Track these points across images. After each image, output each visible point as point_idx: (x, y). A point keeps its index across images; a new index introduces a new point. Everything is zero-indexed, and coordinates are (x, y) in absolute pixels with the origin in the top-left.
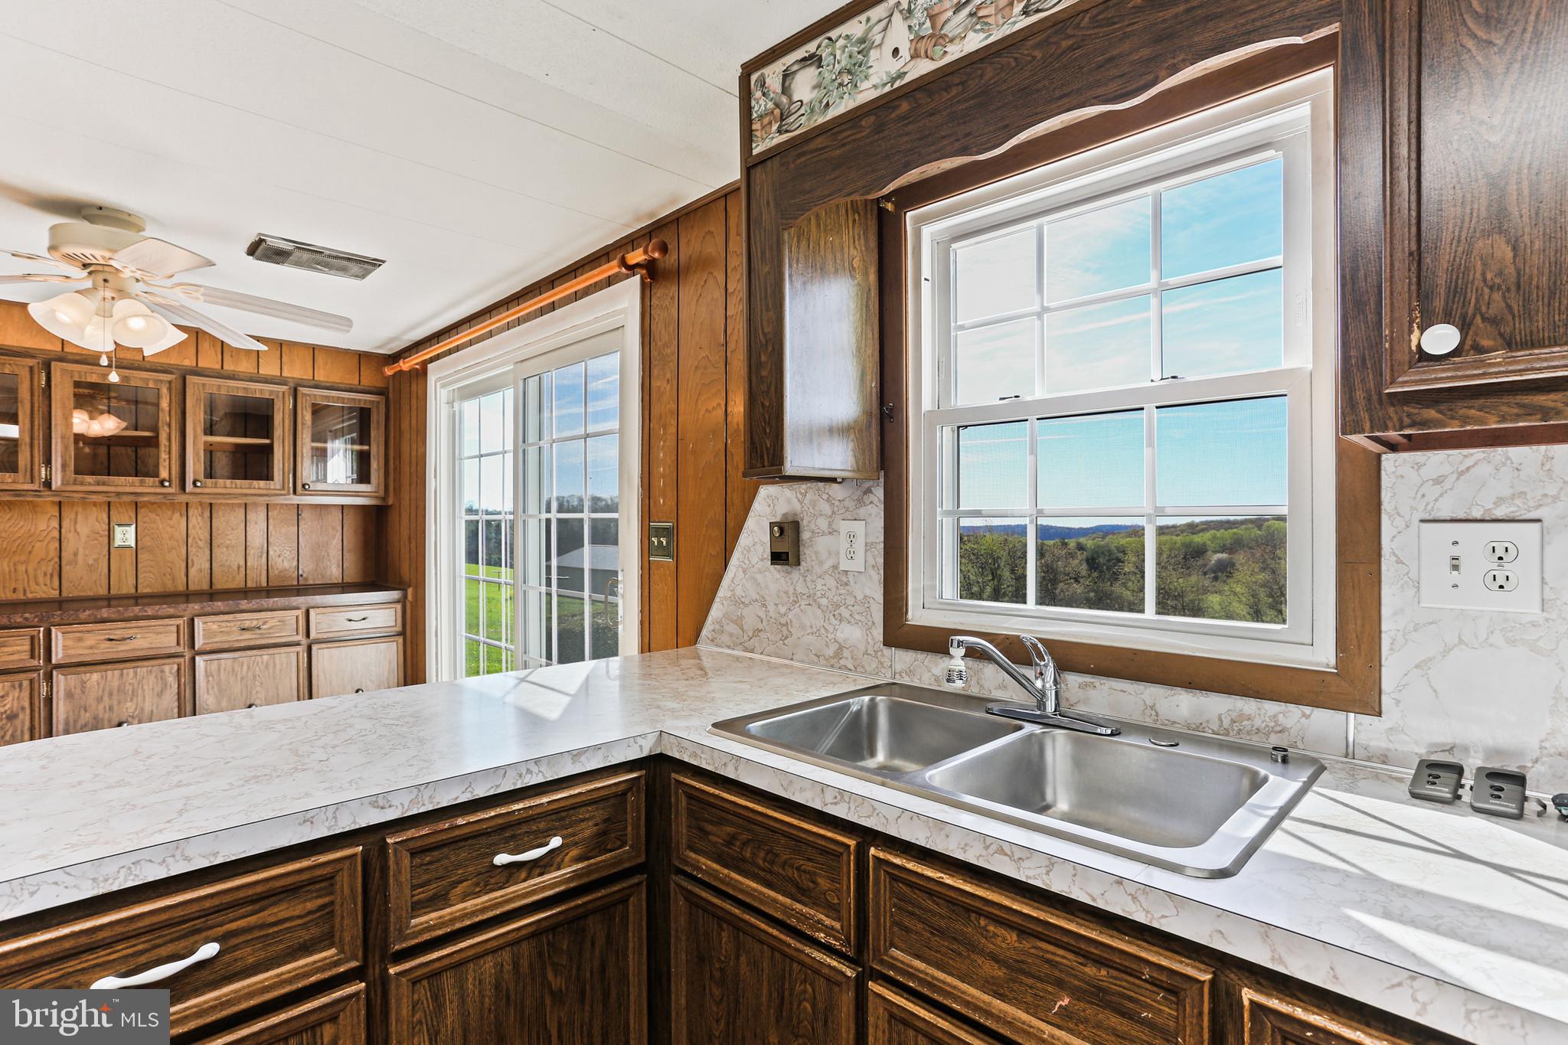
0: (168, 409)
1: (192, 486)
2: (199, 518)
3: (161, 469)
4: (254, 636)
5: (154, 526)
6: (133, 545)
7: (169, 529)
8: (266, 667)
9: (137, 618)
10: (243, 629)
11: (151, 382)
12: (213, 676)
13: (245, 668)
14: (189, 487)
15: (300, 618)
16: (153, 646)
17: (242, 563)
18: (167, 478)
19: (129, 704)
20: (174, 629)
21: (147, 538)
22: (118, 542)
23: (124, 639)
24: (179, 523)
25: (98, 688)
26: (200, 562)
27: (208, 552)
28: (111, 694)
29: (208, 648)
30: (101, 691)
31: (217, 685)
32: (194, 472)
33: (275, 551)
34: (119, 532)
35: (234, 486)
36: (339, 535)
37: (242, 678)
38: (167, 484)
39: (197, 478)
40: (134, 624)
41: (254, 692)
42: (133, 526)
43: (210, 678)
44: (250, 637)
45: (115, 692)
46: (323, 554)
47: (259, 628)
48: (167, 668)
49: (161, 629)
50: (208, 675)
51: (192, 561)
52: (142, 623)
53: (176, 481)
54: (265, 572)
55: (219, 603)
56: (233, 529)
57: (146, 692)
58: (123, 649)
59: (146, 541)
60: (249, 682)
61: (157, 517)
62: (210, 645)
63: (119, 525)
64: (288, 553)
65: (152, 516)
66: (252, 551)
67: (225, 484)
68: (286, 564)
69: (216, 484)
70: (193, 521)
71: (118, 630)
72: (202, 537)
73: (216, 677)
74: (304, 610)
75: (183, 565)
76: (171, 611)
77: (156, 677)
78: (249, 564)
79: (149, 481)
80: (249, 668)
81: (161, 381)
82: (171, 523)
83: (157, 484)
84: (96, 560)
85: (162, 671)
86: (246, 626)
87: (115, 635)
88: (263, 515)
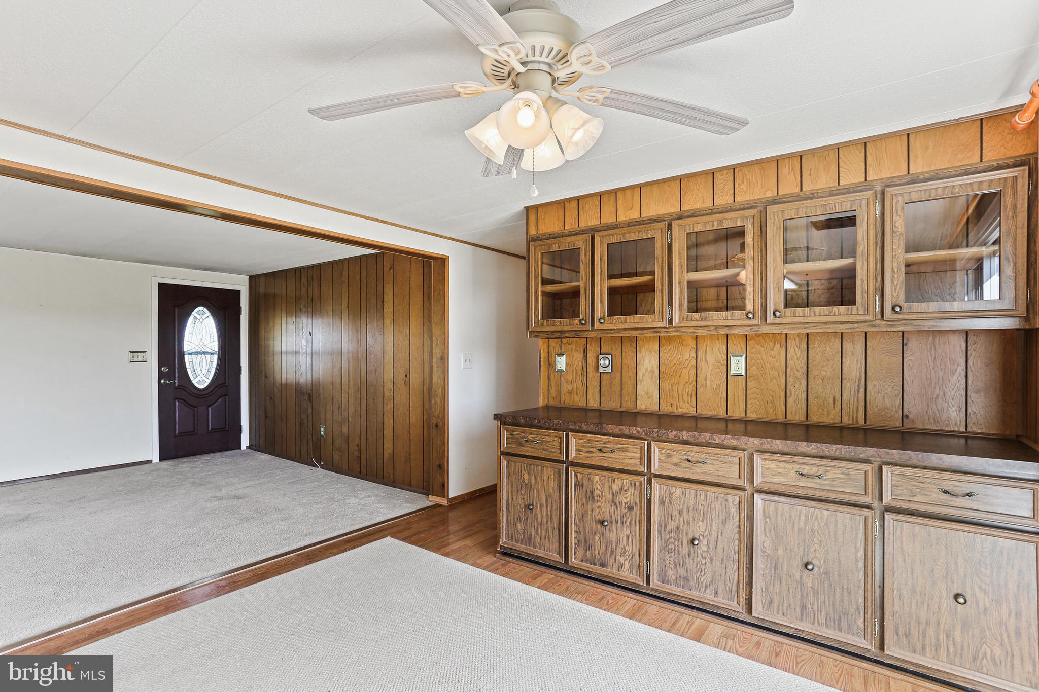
0: (752, 243)
1: (772, 317)
2: (797, 349)
3: (747, 302)
4: (813, 485)
5: (759, 356)
6: (744, 373)
7: (771, 359)
8: (826, 524)
9: (708, 445)
10: (802, 475)
11: (739, 220)
12: (770, 518)
13: (803, 518)
14: (770, 318)
15: (870, 474)
16: (719, 473)
17: (838, 397)
18: (752, 311)
19: (701, 523)
20: (737, 460)
21: (754, 367)
22: (733, 371)
23: (699, 462)
24: (779, 354)
25: (680, 501)
26: (797, 393)
27: (804, 383)
28: (688, 511)
29: (765, 487)
30: (682, 505)
31: (774, 529)
32: (775, 304)
33: (875, 386)
34: (733, 360)
35: (812, 314)
36: (961, 369)
37: (800, 530)
38: (751, 316)
39: (778, 308)
40: (705, 449)
41: (812, 549)
42: (744, 357)
43: (768, 520)
44: (810, 485)
45: (691, 509)
46: (937, 392)
47: (819, 477)
48: (730, 498)
49: (726, 459)
50: (765, 515)
51: (790, 390)
52: (711, 450)
53: (759, 314)
54: (862, 409)
55: (778, 442)
56: (828, 361)
57: (714, 517)
58: (696, 473)
59: (753, 370)
60: (807, 536)
61: (762, 349)
62: (768, 485)
63: (734, 356)
64: (890, 389)
65: (758, 347)
66: (849, 385)
67: (804, 313)
68: (888, 402)
69: (795, 313)
70: (791, 352)
71: (694, 453)
72: (800, 369)
73: (773, 520)
74: (876, 465)
75: (783, 394)
76: (734, 442)
77: (721, 504)
78: (844, 398)
79: (738, 314)
80: (807, 519)
81: (747, 217)
82: (773, 353)
83: (745, 317)
84: (718, 385)
85: (726, 500)
86: (805, 472)
87: (692, 457)
88: (860, 347)
